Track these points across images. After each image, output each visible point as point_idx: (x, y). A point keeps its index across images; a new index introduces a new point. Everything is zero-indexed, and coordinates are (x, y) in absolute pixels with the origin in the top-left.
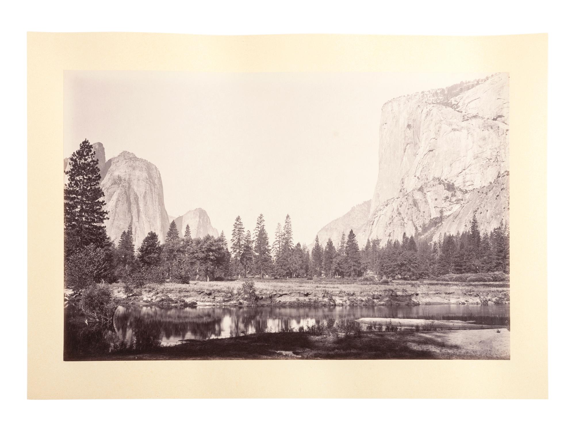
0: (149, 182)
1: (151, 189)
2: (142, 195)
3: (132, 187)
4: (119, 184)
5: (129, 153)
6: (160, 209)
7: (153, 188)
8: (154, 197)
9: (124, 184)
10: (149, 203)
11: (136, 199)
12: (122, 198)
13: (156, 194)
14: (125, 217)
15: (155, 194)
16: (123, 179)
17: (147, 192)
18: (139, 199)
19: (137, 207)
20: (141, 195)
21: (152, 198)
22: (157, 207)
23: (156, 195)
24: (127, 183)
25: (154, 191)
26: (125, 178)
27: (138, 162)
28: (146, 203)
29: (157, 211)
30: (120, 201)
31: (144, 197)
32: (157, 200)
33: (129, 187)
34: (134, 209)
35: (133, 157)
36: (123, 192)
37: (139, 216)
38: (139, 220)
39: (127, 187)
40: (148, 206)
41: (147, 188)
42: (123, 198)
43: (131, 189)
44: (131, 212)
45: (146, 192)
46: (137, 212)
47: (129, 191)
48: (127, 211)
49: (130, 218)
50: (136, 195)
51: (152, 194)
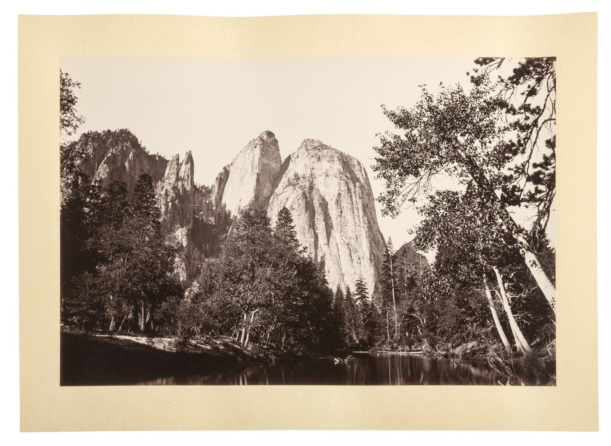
0: (345, 178)
1: (349, 190)
2: (334, 200)
3: (316, 187)
4: (294, 185)
5: (313, 141)
6: (366, 222)
7: (351, 186)
8: (354, 203)
9: (302, 184)
10: (346, 212)
11: (324, 205)
12: (297, 205)
13: (358, 196)
14: (305, 237)
15: (356, 196)
16: (301, 176)
17: (343, 193)
18: (329, 206)
19: (324, 220)
20: (331, 200)
21: (352, 204)
22: (361, 219)
23: (358, 199)
24: (307, 181)
25: (355, 192)
26: (304, 175)
27: (327, 150)
28: (341, 212)
29: (362, 225)
30: (294, 209)
31: (338, 202)
32: (360, 206)
33: (311, 188)
34: (319, 222)
35: (319, 145)
36: (299, 195)
37: (329, 235)
38: (328, 241)
39: (307, 187)
40: (345, 217)
41: (342, 188)
42: (300, 204)
43: (314, 190)
44: (314, 229)
45: (339, 194)
46: (324, 227)
47: (310, 193)
48: (307, 227)
49: (311, 237)
50: (324, 200)
51: (351, 197)
